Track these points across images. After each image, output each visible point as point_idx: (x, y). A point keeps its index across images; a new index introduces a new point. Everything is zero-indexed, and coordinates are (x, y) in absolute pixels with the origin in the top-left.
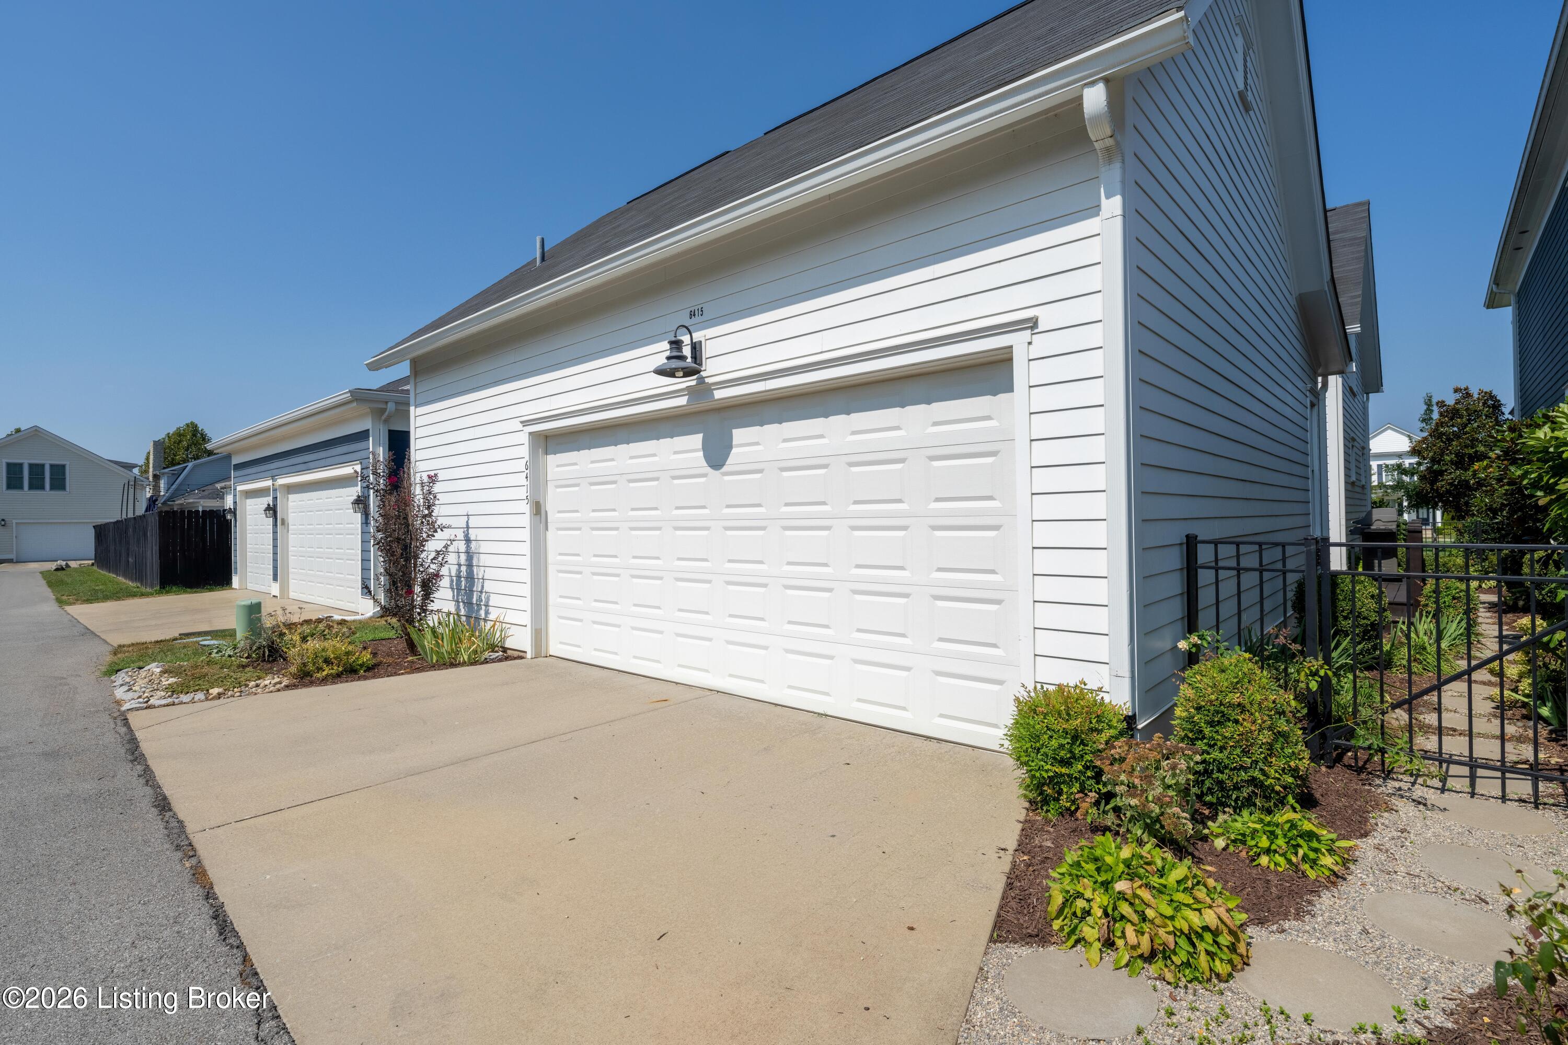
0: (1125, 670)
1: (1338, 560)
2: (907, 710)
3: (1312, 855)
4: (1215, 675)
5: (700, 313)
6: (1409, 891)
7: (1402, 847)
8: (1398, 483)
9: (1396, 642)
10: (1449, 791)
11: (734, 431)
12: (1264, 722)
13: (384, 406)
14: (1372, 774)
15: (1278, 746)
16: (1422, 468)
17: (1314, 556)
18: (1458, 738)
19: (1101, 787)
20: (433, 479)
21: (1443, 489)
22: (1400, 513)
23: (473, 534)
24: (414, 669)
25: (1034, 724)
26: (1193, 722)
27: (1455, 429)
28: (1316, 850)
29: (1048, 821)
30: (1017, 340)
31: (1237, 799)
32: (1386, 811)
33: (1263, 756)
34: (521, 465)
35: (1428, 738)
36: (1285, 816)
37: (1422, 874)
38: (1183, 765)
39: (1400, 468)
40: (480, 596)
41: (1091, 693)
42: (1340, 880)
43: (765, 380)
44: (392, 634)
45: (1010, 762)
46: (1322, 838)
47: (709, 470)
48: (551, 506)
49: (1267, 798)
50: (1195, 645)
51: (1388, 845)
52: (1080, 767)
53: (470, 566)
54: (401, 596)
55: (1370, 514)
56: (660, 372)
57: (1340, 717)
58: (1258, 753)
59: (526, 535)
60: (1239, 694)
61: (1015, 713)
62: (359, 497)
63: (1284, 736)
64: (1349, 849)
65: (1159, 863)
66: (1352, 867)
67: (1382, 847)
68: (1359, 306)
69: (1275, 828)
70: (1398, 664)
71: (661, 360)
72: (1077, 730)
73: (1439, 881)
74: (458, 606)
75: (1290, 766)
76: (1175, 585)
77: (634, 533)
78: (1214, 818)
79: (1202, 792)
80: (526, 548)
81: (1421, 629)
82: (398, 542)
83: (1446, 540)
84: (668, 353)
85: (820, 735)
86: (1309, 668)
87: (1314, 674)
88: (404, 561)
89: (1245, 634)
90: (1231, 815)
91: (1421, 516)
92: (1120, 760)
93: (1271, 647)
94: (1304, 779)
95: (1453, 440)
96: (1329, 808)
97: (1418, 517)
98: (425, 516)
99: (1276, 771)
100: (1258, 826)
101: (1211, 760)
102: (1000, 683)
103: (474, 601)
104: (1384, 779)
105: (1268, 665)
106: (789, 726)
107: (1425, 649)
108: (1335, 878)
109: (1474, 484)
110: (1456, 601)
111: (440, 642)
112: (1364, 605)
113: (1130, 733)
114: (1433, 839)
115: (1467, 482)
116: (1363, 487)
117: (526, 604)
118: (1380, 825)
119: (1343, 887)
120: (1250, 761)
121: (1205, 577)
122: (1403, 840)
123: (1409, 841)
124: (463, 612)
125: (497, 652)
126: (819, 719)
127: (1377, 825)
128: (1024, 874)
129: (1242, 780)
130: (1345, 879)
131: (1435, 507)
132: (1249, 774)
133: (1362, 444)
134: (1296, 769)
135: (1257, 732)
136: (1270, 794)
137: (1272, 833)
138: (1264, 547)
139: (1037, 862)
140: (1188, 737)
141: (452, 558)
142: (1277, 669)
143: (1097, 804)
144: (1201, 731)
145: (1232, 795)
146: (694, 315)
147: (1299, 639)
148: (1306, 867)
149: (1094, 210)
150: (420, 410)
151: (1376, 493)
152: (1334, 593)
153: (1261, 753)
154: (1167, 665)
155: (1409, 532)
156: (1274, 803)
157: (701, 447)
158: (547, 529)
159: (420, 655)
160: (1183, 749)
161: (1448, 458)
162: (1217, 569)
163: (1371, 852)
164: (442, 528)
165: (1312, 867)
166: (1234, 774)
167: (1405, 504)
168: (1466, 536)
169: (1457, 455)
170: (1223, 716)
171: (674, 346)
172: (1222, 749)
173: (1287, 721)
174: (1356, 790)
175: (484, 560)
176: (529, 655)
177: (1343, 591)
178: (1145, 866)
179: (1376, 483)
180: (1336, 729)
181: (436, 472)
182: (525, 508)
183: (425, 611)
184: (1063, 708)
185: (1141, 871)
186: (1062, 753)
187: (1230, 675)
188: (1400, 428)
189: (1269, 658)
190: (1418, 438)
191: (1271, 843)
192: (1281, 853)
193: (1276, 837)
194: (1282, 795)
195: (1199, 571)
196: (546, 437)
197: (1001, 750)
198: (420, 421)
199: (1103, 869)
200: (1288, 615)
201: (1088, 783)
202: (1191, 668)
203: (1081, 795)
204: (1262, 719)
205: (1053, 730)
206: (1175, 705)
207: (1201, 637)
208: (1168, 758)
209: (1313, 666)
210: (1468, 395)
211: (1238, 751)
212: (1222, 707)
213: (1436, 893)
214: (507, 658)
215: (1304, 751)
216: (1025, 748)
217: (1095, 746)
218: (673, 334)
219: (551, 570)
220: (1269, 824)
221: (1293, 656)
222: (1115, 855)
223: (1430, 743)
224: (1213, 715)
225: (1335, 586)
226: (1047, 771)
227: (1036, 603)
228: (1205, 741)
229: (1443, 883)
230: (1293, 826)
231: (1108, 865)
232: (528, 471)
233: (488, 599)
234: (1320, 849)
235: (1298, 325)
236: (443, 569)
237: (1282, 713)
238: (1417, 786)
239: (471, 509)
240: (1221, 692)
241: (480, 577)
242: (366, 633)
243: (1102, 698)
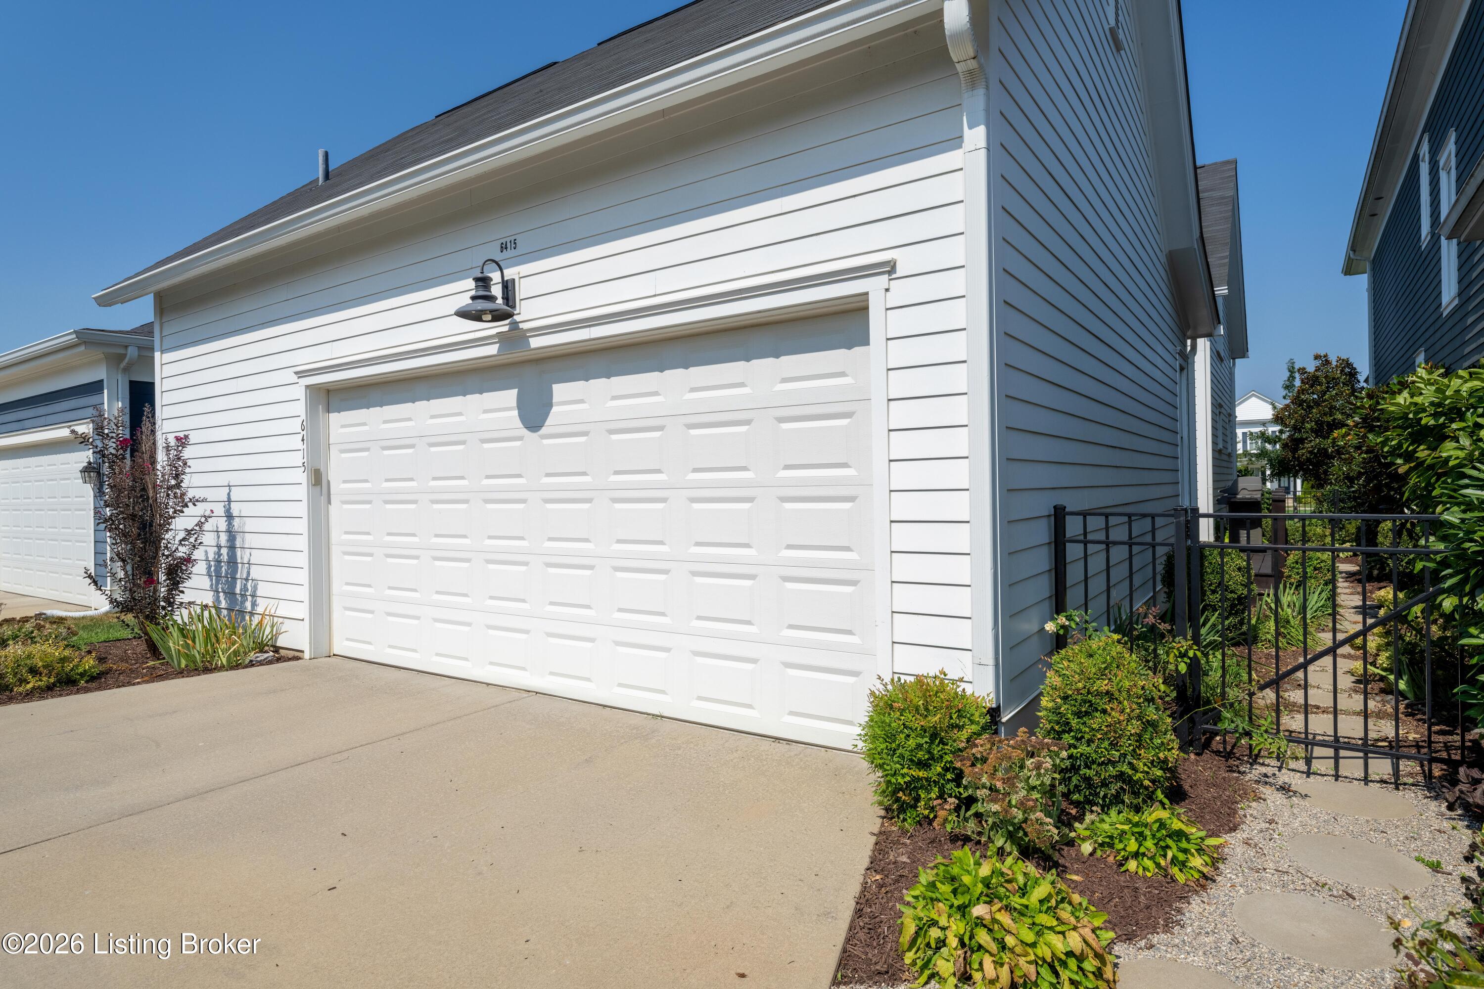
0: (989, 659)
1: (1206, 532)
2: (753, 708)
3: (1181, 857)
4: (1083, 661)
5: (513, 245)
6: (1278, 891)
7: (1270, 840)
8: (1262, 451)
9: (1261, 616)
10: (1315, 774)
11: (554, 386)
12: (1133, 711)
13: (122, 351)
14: (1239, 759)
15: (1147, 736)
16: (1284, 436)
17: (1183, 528)
18: (1322, 716)
19: (961, 790)
20: (182, 441)
21: (1304, 457)
22: (1264, 481)
23: (235, 509)
24: (155, 677)
25: (890, 722)
26: (1060, 713)
27: (1315, 396)
28: (1185, 851)
29: (904, 832)
30: (873, 286)
31: (1105, 796)
32: (1254, 800)
33: (1131, 748)
34: (295, 425)
35: (1293, 717)
36: (1155, 814)
37: (1291, 870)
38: (1048, 763)
39: (1263, 436)
40: (245, 585)
41: (953, 684)
42: (1210, 882)
43: (590, 326)
44: (126, 634)
45: (865, 765)
46: (1191, 837)
47: (525, 432)
48: (334, 474)
49: (1136, 794)
50: (1063, 627)
51: (1256, 839)
52: (939, 769)
53: (232, 548)
54: (139, 586)
55: (1236, 483)
56: (463, 314)
57: (1208, 698)
58: (1127, 745)
59: (302, 509)
60: (1107, 681)
61: (871, 709)
62: (89, 463)
63: (1153, 724)
64: (1217, 847)
65: (1021, 880)
66: (1221, 866)
67: (1250, 841)
68: (1227, 267)
69: (1143, 828)
70: (1263, 639)
71: (464, 300)
72: (936, 728)
73: (1307, 876)
74: (218, 597)
75: (1159, 758)
76: (1043, 560)
77: (436, 506)
78: (1080, 819)
79: (1069, 789)
80: (302, 526)
81: (1284, 601)
82: (133, 520)
83: (1306, 509)
84: (473, 293)
85: (653, 741)
86: (1178, 649)
87: (1183, 655)
88: (142, 543)
89: (1114, 612)
90: (1099, 814)
91: (1282, 485)
92: (982, 760)
93: (1140, 626)
94: (1173, 771)
95: (1313, 408)
96: (1198, 801)
97: (1279, 486)
98: (170, 488)
99: (1145, 765)
100: (1126, 827)
101: (1079, 755)
102: (856, 674)
103: (238, 591)
104: (1251, 764)
105: (1138, 645)
106: (618, 731)
107: (1288, 622)
108: (1206, 880)
109: (1332, 452)
110: (1317, 572)
111: (190, 642)
112: (1231, 578)
113: (994, 728)
114: (1300, 829)
115: (1326, 450)
116: (1229, 455)
117: (303, 593)
118: (1248, 816)
119: (1213, 890)
120: (1118, 754)
121: (1074, 551)
122: (1272, 832)
123: (1277, 832)
124: (223, 604)
125: (266, 652)
126: (652, 722)
127: (1245, 816)
128: (876, 897)
129: (1110, 775)
130: (1214, 881)
131: (1295, 476)
132: (1117, 769)
133: (1229, 411)
134: (1165, 761)
135: (1125, 722)
136: (1139, 790)
137: (1141, 834)
138: (1133, 518)
139: (891, 881)
140: (1055, 730)
141: (208, 539)
142: (1146, 650)
143: (957, 809)
144: (1068, 723)
145: (1099, 792)
146: (506, 248)
147: (1169, 615)
148: (1175, 870)
149: (955, 141)
150: (169, 357)
151: (1241, 461)
152: (1202, 565)
153: (1130, 745)
154: (1034, 650)
155: (1274, 501)
156: (1143, 799)
157: (515, 404)
158: (329, 502)
159: (164, 658)
160: (1048, 746)
161: (1308, 426)
162: (1086, 543)
163: (1240, 848)
164: (195, 501)
165: (1181, 870)
166: (1101, 770)
167: (1268, 472)
168: (1325, 505)
169: (1316, 423)
170: (1091, 706)
171: (480, 284)
172: (1089, 742)
173: (1157, 709)
174: (1224, 778)
175: (250, 540)
176: (307, 655)
177: (1211, 563)
178: (1005, 885)
179: (1240, 452)
180: (1205, 713)
181: (186, 433)
182: (302, 477)
183: (171, 604)
184: (921, 702)
185: (1002, 890)
186: (920, 755)
187: (1098, 659)
188: (1264, 395)
189: (1138, 638)
190: (1280, 406)
191: (1140, 845)
192: (1149, 856)
193: (1145, 839)
194: (1151, 789)
195: (1067, 544)
196: (328, 391)
197: (855, 750)
198: (168, 370)
199: (959, 891)
200: (1157, 590)
201: (948, 786)
202: (1058, 652)
203: (939, 801)
204: (1130, 708)
205: (911, 729)
206: (1041, 694)
207: (1069, 618)
208: (1032, 756)
209: (1182, 647)
210: (1327, 362)
211: (1106, 743)
212: (1090, 696)
213: (1304, 890)
214: (279, 660)
215: (1173, 740)
216: (879, 750)
217: (955, 744)
218: (479, 270)
219: (335, 551)
220: (1136, 825)
221: (1163, 636)
222: (974, 873)
223: (1294, 722)
224: (1080, 705)
225: (1202, 557)
226: (903, 776)
227: (894, 584)
228: (1072, 734)
229: (1311, 878)
230: (1162, 824)
231: (965, 885)
232: (304, 432)
233: (255, 588)
234: (1189, 850)
235: (1168, 284)
236: (196, 552)
237: (1151, 700)
238: (1284, 771)
239: (234, 479)
240: (1089, 679)
241: (246, 561)
242: (96, 633)
243: (964, 690)
